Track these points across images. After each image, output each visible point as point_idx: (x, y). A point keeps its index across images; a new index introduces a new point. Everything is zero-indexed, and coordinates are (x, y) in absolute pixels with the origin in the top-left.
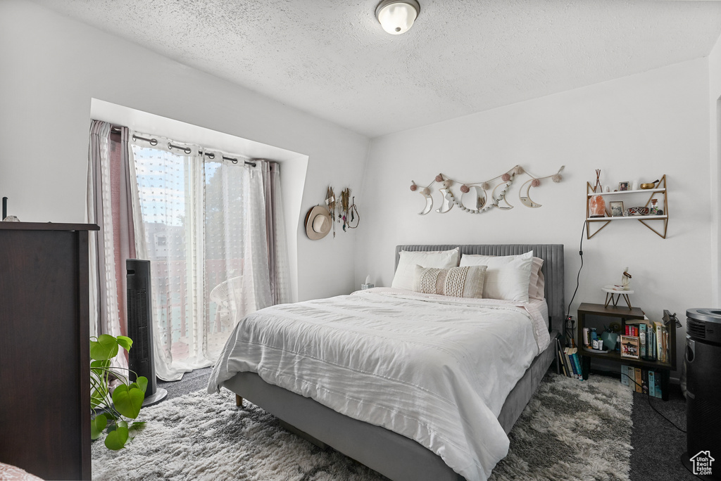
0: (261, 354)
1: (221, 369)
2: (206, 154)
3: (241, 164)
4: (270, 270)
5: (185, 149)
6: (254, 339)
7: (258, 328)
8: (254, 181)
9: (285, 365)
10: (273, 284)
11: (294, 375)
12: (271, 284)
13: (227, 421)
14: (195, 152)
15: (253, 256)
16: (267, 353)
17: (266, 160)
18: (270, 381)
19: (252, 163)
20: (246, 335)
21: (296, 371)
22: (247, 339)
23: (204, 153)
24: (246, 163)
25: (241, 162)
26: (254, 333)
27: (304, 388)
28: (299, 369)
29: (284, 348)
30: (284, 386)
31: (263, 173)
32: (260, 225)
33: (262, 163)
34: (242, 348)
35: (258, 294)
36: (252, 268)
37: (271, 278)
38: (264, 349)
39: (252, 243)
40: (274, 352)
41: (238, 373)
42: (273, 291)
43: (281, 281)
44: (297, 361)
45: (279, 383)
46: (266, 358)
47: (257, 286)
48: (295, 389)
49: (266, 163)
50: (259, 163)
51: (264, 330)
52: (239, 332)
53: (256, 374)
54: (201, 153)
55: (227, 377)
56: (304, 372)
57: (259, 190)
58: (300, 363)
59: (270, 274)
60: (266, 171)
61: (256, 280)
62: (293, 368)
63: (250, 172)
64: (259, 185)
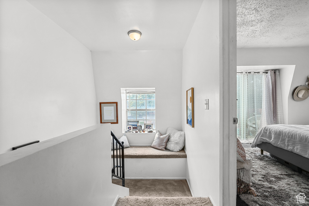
0: (272, 137)
1: (256, 140)
2: (248, 73)
3: (261, 74)
4: (274, 113)
5: (241, 73)
6: (269, 133)
7: (271, 130)
8: (267, 79)
9: (281, 141)
10: (275, 119)
11: (285, 144)
12: (274, 119)
13: (258, 156)
14: (244, 73)
15: (266, 108)
16: (274, 137)
17: (272, 70)
18: (275, 145)
19: (266, 73)
20: (266, 131)
21: (286, 143)
22: (267, 133)
23: (247, 73)
24: (263, 73)
25: (261, 73)
26: (269, 131)
27: (290, 148)
28: (287, 143)
29: (281, 136)
30: (281, 147)
31: (271, 75)
32: (269, 95)
33: (271, 71)
34: (265, 135)
35: (268, 122)
36: (265, 112)
37: (274, 117)
38: (273, 136)
39: (265, 103)
40: (278, 137)
41: (263, 142)
42: (275, 122)
43: (279, 118)
44: (287, 140)
45: (279, 146)
46: (274, 139)
47: (267, 119)
48: (286, 148)
49: (272, 71)
50: (269, 72)
51: (273, 130)
52: (263, 130)
53: (270, 143)
54: (246, 73)
55: (258, 143)
56: (290, 144)
57: (269, 82)
58: (288, 141)
59: (274, 115)
60: (272, 74)
61: (267, 117)
62: (285, 142)
63: (265, 76)
64: (269, 80)
